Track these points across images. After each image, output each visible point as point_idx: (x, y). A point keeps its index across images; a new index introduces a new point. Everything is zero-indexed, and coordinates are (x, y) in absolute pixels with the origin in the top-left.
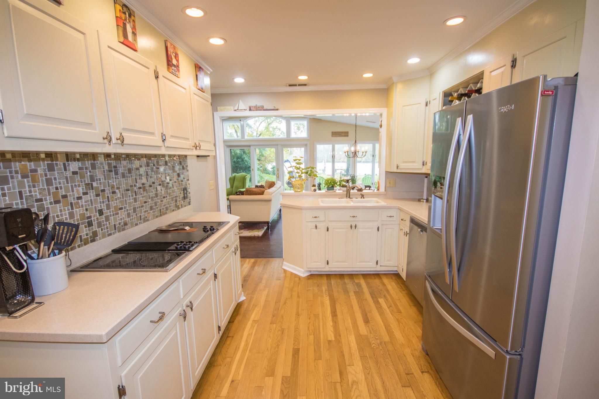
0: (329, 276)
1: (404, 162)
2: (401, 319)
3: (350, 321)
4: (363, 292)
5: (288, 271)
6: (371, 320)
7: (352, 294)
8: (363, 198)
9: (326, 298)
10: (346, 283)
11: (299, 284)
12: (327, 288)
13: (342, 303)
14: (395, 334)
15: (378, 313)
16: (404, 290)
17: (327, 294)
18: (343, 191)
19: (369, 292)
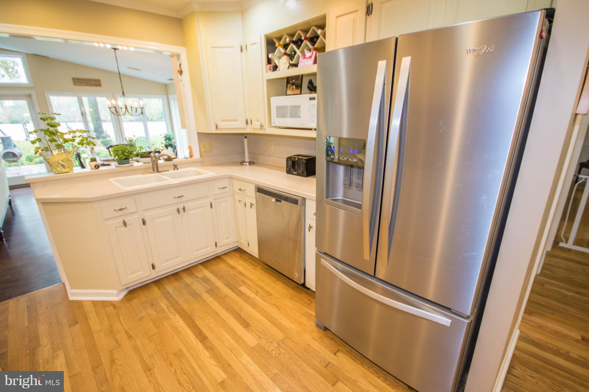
0: (158, 282)
1: (224, 121)
2: (277, 302)
3: (227, 336)
4: (216, 288)
5: (85, 301)
6: (250, 321)
7: (206, 296)
8: (176, 169)
9: (176, 317)
10: (189, 283)
11: (118, 315)
12: (167, 302)
13: (201, 315)
14: (283, 323)
15: (251, 307)
16: (256, 266)
17: (173, 311)
18: (144, 163)
19: (223, 285)
